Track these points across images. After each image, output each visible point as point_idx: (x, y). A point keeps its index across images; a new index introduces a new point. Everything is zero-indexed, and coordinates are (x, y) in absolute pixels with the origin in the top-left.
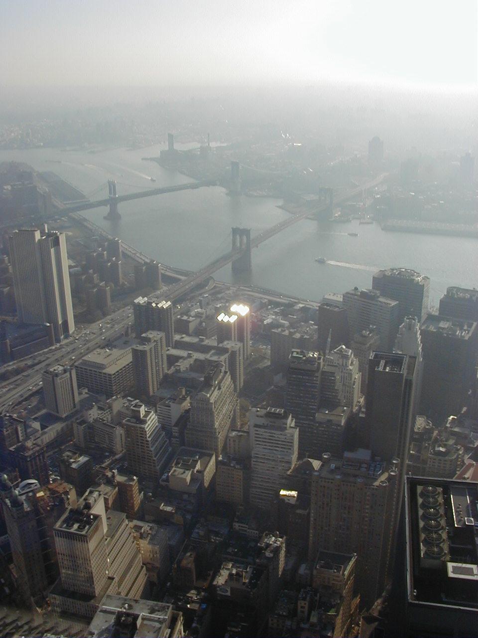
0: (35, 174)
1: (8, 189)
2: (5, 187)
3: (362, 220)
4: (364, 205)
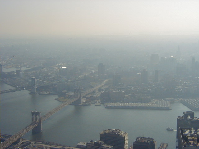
3: (96, 104)
4: (97, 96)
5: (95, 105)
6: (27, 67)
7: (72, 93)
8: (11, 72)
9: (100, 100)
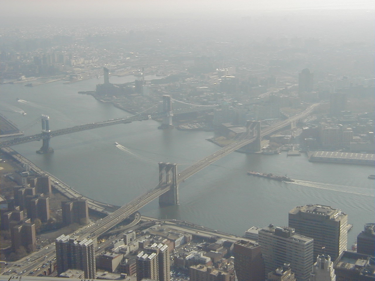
3: (290, 153)
4: (293, 137)
5: (288, 155)
6: (157, 75)
7: (242, 129)
8: (125, 85)
9: (298, 145)
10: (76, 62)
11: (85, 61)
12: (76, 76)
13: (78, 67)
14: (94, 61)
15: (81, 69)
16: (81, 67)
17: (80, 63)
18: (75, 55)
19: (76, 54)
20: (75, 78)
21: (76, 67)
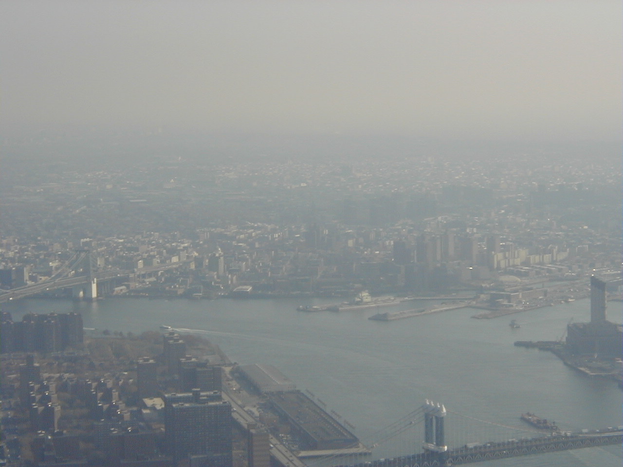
0: (227, 369)
1: (153, 408)
2: (148, 402)
10: (505, 258)
11: (532, 257)
12: (509, 298)
13: (512, 273)
14: (555, 259)
15: (519, 280)
16: (519, 274)
17: (518, 261)
18: (503, 240)
19: (505, 237)
20: (506, 303)
21: (507, 272)
